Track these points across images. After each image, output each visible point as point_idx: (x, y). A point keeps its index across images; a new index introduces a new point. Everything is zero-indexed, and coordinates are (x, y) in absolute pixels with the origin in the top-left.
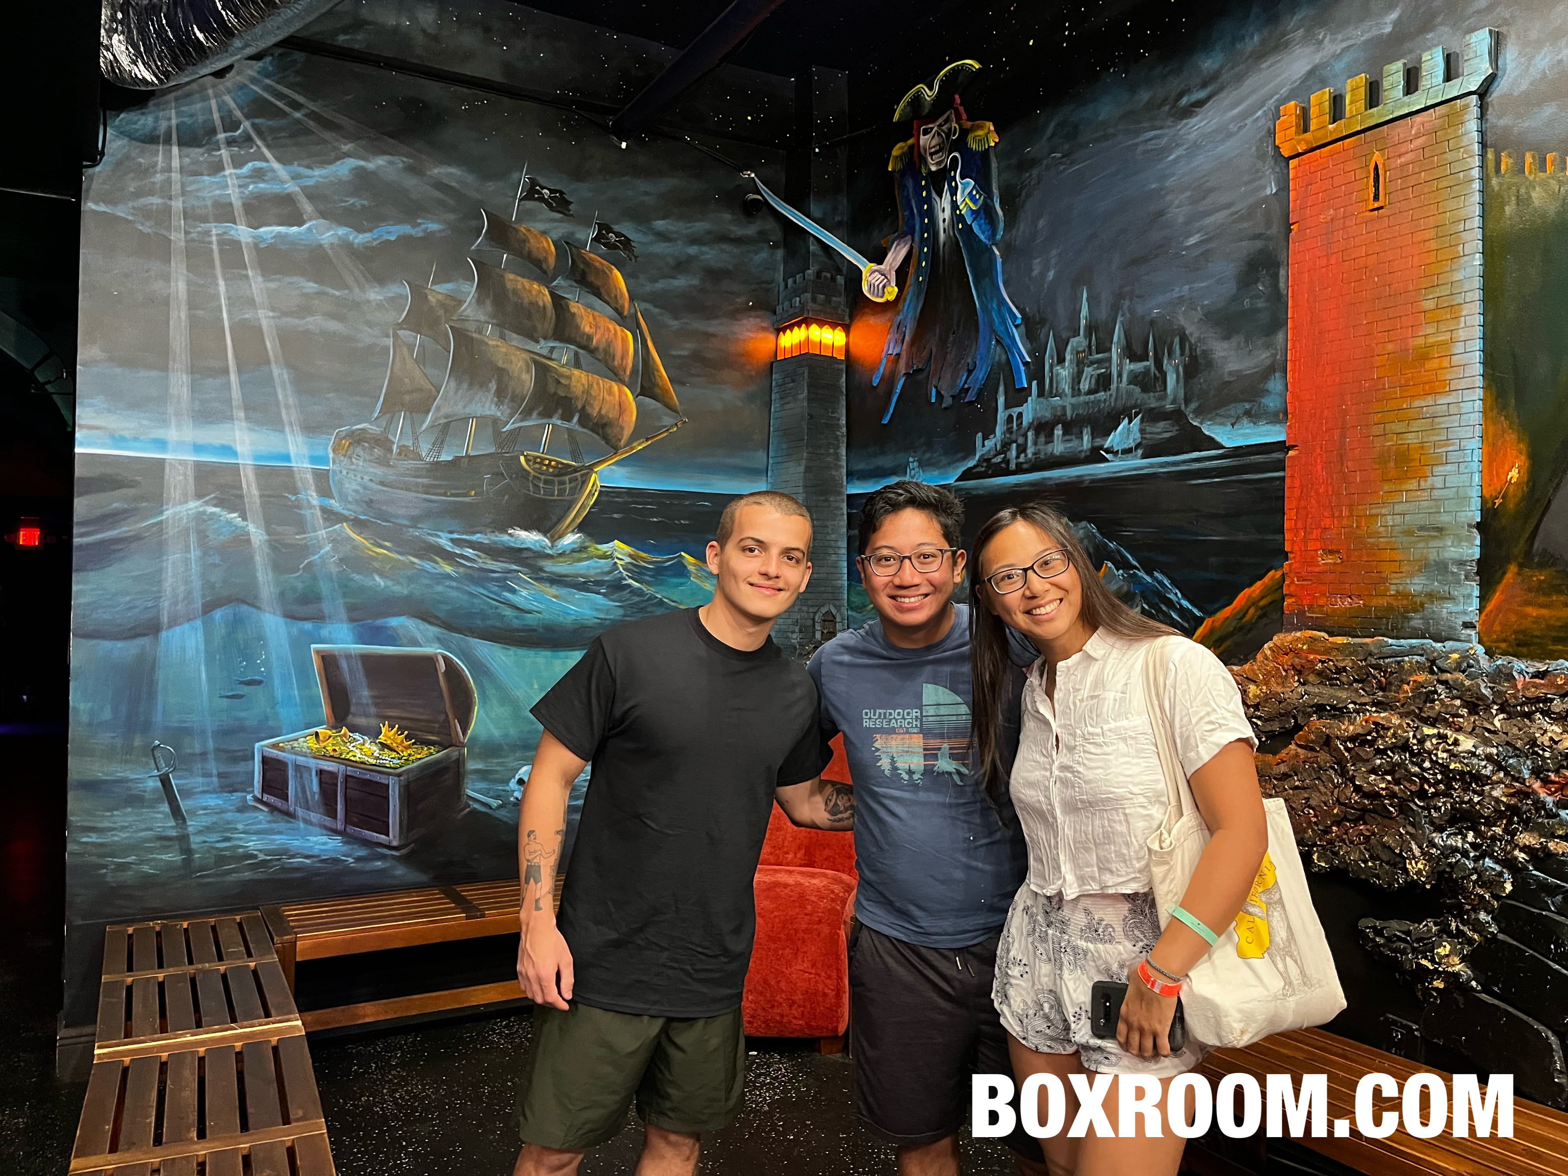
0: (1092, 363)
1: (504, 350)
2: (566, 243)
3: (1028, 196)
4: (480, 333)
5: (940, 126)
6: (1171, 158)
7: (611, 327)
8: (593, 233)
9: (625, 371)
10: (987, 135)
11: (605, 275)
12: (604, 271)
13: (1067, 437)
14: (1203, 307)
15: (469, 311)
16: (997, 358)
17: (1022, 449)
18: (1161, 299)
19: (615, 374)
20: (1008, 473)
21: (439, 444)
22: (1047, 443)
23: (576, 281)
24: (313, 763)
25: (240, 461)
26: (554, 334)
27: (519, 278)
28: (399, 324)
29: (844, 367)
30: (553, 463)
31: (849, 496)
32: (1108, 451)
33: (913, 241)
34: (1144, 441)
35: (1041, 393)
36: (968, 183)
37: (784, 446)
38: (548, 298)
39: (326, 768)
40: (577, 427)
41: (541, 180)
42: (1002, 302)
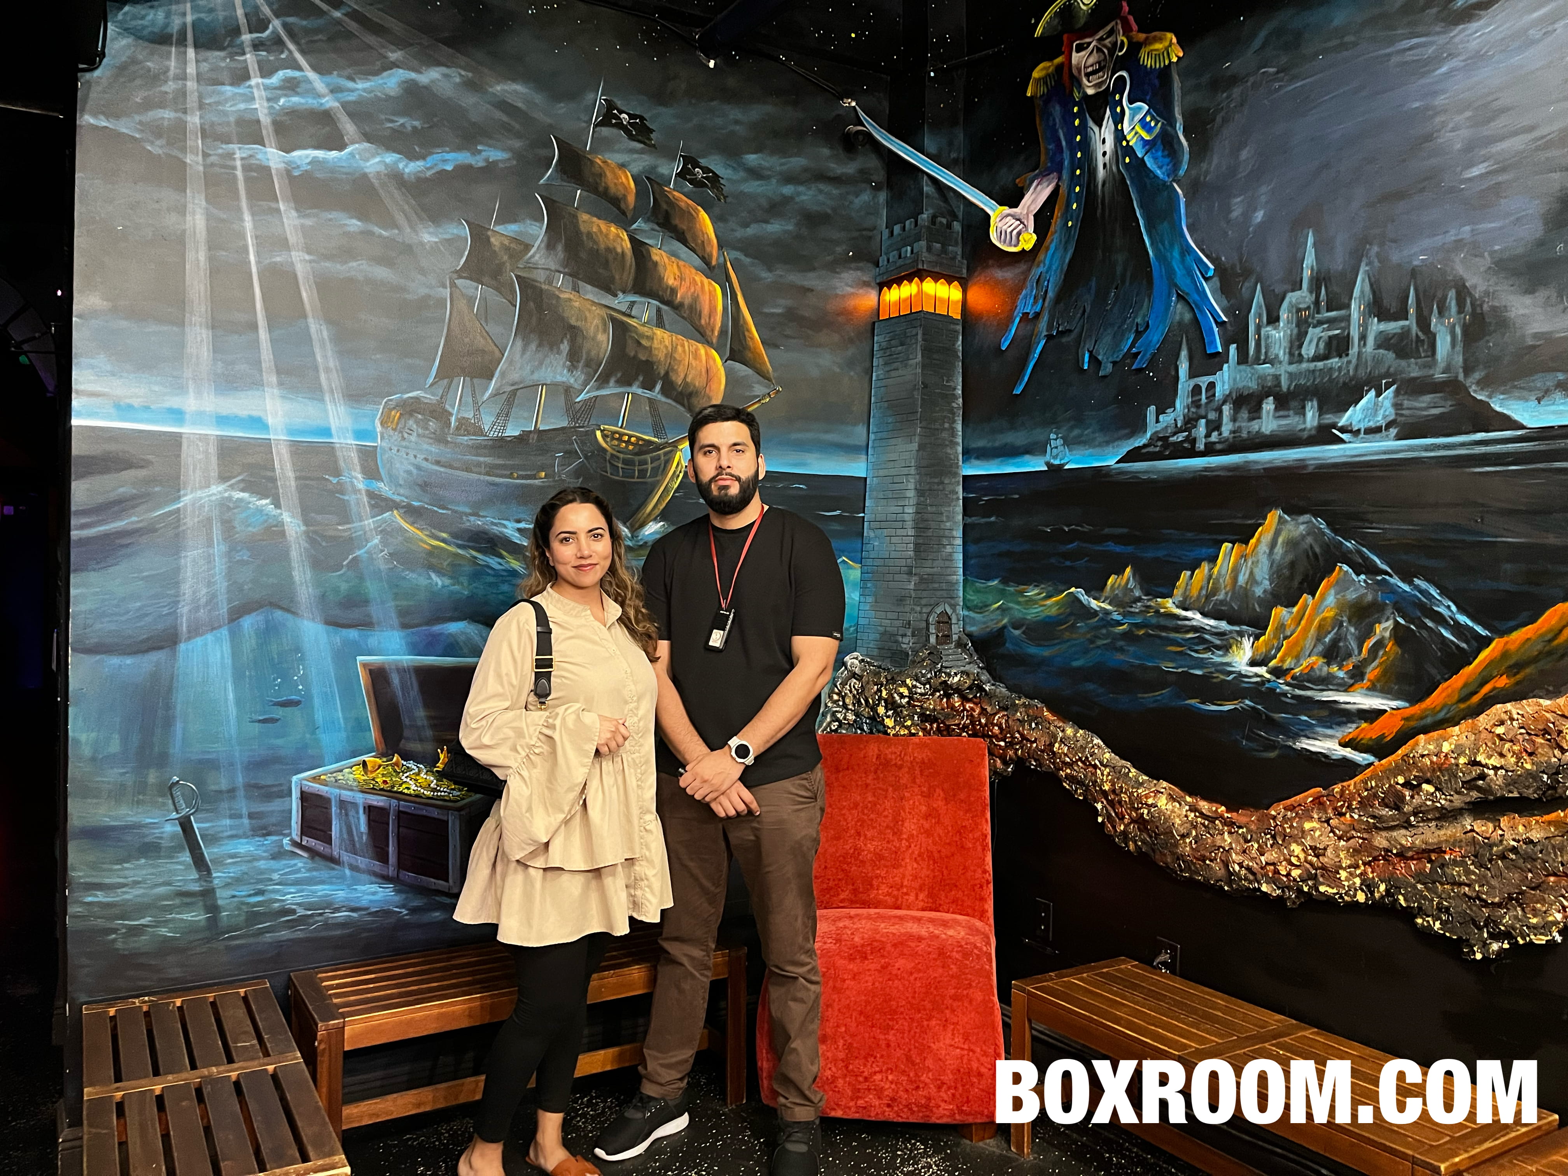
0: (1320, 323)
1: (577, 304)
2: (648, 178)
3: (1225, 121)
4: (550, 283)
5: (1101, 39)
6: (1444, 69)
7: (697, 278)
8: (677, 167)
9: (713, 331)
10: (1167, 49)
11: (692, 218)
12: (689, 212)
13: (1281, 413)
14: (1492, 253)
15: (537, 257)
16: (1177, 318)
17: (1215, 426)
18: (1427, 243)
19: (701, 334)
20: (1192, 453)
21: (505, 415)
22: (1251, 419)
23: (658, 224)
24: (360, 799)
25: (272, 437)
26: (634, 286)
27: (595, 219)
28: (456, 272)
29: (959, 328)
30: (633, 439)
31: (965, 477)
32: (1343, 430)
33: (1060, 179)
34: (1399, 419)
35: (1243, 358)
36: (1140, 108)
37: (890, 420)
38: (627, 244)
39: (375, 803)
40: (660, 397)
41: (619, 103)
42: (1186, 250)
